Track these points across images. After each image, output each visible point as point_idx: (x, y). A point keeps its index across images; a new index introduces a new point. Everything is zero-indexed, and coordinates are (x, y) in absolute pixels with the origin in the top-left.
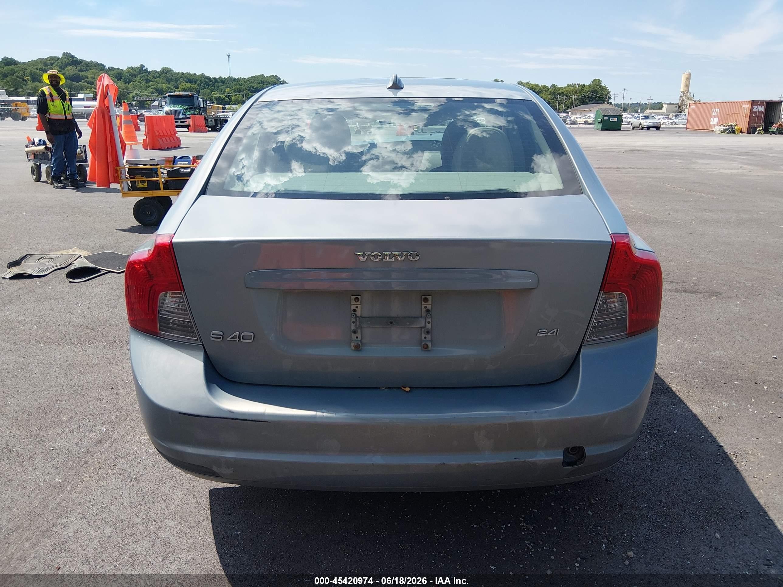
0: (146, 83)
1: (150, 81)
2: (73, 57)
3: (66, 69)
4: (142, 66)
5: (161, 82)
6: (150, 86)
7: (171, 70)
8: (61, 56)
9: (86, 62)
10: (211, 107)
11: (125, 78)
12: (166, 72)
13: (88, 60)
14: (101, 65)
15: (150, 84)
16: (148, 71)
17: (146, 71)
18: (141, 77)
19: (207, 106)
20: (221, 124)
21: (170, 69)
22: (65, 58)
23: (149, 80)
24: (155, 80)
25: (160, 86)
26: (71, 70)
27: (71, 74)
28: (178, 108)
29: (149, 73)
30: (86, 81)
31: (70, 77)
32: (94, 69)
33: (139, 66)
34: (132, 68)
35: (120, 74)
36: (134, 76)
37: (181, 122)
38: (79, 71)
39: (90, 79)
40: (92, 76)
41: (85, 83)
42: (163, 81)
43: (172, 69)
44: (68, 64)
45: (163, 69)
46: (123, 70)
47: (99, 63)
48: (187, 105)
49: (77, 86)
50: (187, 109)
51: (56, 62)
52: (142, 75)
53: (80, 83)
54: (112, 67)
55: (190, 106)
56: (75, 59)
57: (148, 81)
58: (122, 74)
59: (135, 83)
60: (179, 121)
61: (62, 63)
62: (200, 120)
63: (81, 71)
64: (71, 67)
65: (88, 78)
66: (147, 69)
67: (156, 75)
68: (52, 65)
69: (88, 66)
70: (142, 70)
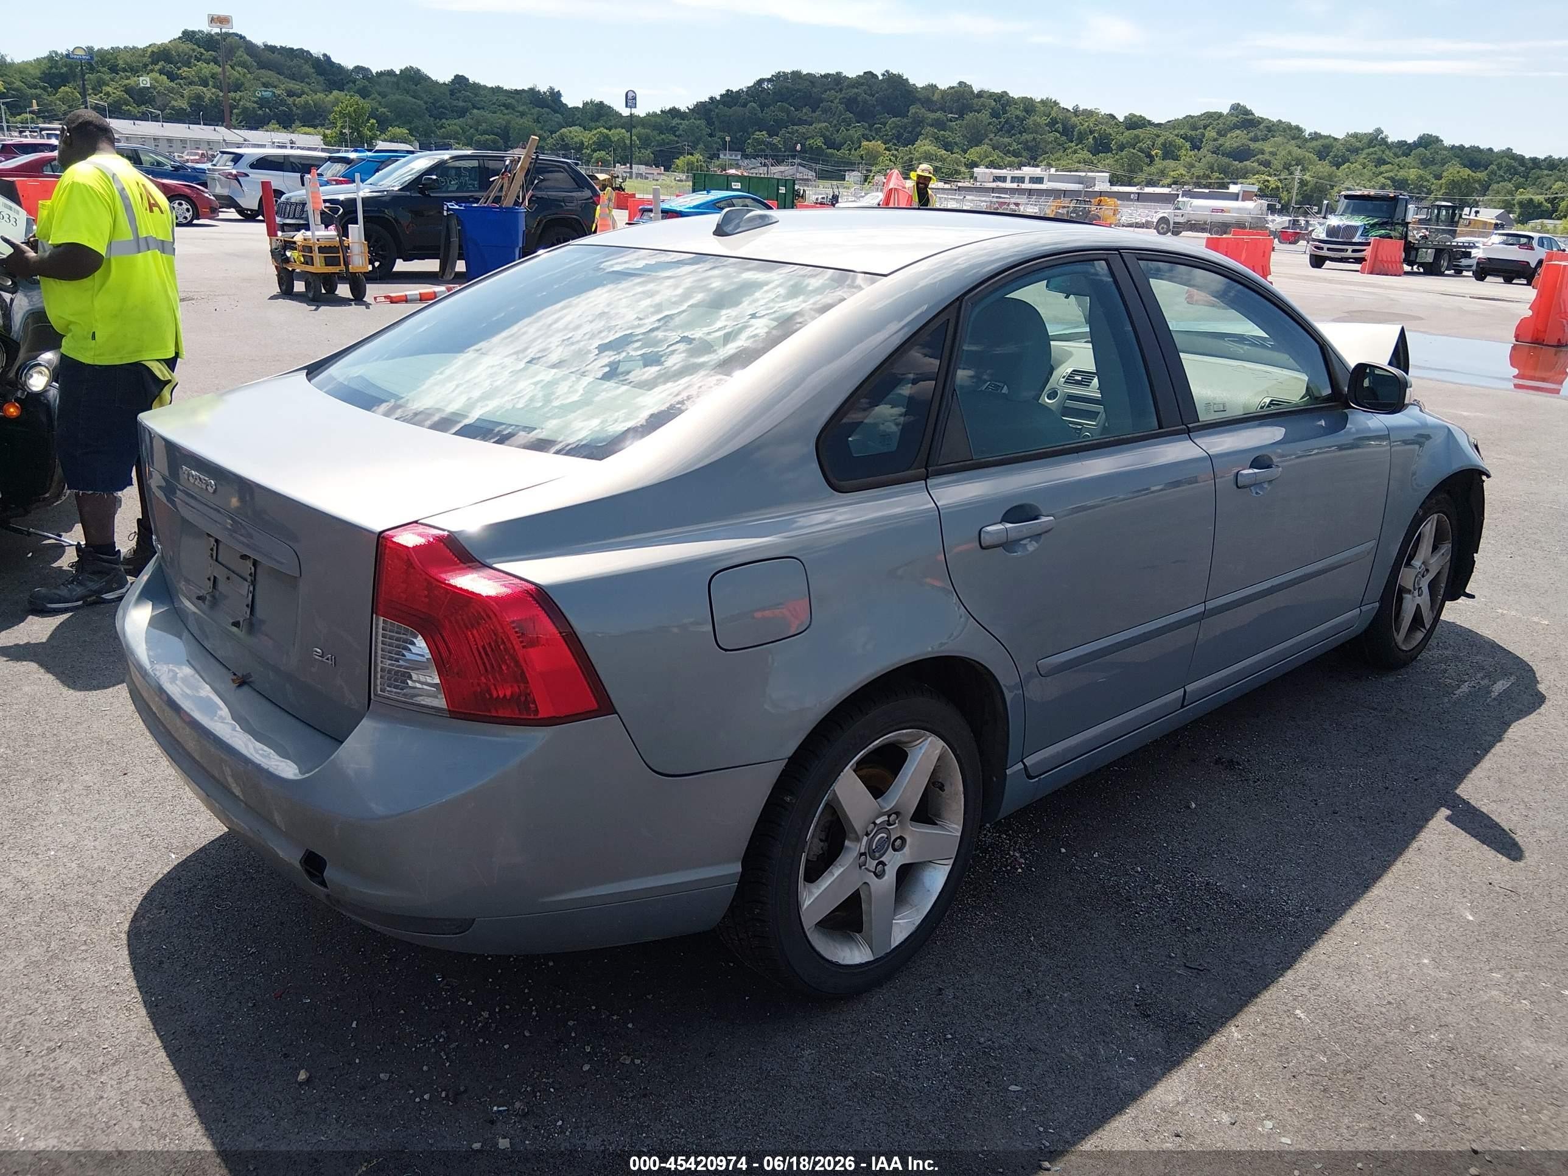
0: (1376, 166)
1: (1385, 163)
2: (1247, 112)
3: (1229, 136)
4: (1379, 131)
5: (1408, 165)
6: (1382, 173)
7: (1437, 140)
8: (1225, 111)
9: (1270, 121)
10: (1470, 223)
11: (1336, 156)
12: (1428, 142)
13: (1274, 119)
14: (1298, 128)
15: (1383, 168)
16: (1386, 143)
17: (1384, 141)
18: (1368, 154)
19: (1461, 221)
20: (1450, 260)
21: (1437, 138)
22: (1232, 115)
23: (1384, 160)
24: (1397, 160)
25: (1402, 174)
26: (1237, 137)
27: (1235, 145)
28: (1358, 221)
29: (1389, 146)
30: (1258, 160)
31: (1230, 152)
32: (1280, 135)
33: (1371, 132)
34: (1355, 136)
35: (1328, 148)
36: (1356, 151)
37: (1354, 251)
38: (1251, 140)
39: (1267, 157)
40: (1271, 150)
41: (1255, 164)
42: (1413, 163)
43: (1441, 138)
44: (1236, 127)
45: (1421, 138)
46: (1335, 139)
47: (1293, 124)
48: (1377, 217)
49: (1237, 170)
50: (1373, 226)
51: (1215, 123)
52: (1372, 150)
53: (1247, 163)
54: (1316, 133)
55: (1385, 220)
56: (1250, 117)
57: (1381, 162)
58: (1332, 148)
59: (1352, 166)
60: (1350, 248)
61: (1224, 124)
62: (1397, 249)
63: (1255, 139)
64: (1238, 132)
65: (1263, 154)
66: (1386, 137)
67: (1404, 149)
68: (1205, 129)
69: (1269, 132)
70: (1376, 140)
